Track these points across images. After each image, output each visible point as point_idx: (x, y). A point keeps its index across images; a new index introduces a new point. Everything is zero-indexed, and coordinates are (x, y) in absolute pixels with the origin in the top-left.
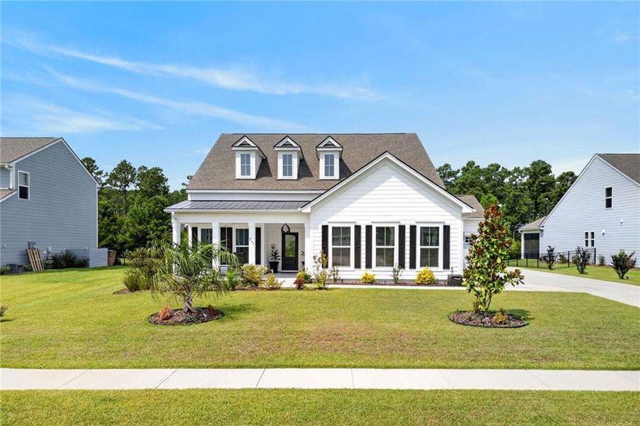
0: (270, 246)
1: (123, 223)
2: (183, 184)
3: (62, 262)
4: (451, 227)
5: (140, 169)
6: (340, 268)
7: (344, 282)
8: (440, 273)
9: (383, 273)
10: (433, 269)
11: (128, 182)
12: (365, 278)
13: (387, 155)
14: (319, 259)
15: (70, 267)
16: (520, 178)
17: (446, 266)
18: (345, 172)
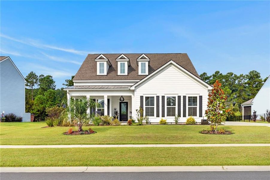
0: (113, 109)
1: (33, 104)
2: (63, 84)
3: (10, 119)
4: (203, 97)
5: (40, 76)
6: (149, 117)
7: (151, 123)
8: (198, 119)
9: (170, 120)
10: (194, 117)
11: (34, 83)
12: (161, 121)
13: (172, 62)
14: (139, 111)
15: (14, 122)
16: (243, 80)
17: (201, 115)
18: (151, 70)
